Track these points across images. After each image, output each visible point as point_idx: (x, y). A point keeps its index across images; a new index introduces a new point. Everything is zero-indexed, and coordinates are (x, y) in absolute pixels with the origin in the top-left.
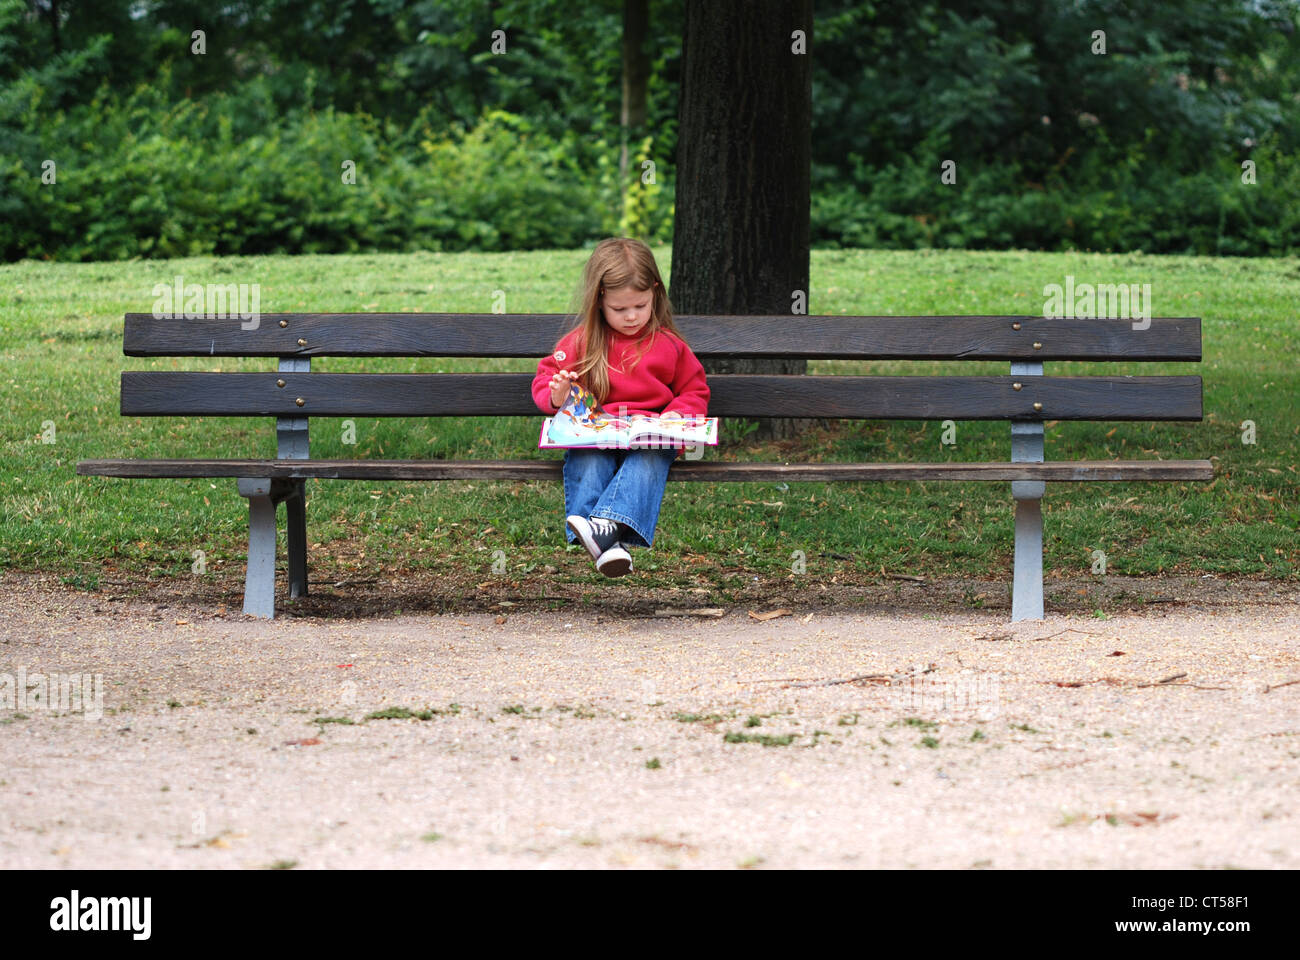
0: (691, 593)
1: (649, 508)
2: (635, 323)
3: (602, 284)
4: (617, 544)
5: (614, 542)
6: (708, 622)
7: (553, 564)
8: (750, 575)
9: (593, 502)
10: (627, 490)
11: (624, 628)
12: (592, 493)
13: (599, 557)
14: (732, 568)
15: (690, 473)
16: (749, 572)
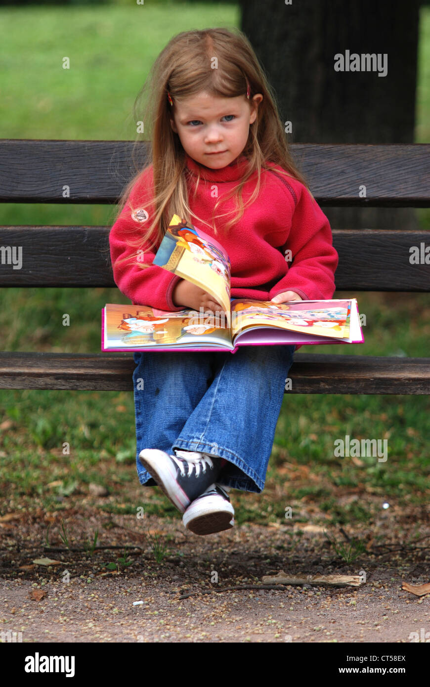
0: (300, 534)
1: (260, 433)
2: (221, 147)
3: (168, 87)
4: (213, 487)
5: (209, 485)
6: (342, 598)
7: (100, 483)
8: (376, 500)
9: (178, 426)
10: (228, 408)
11: (220, 607)
12: (178, 413)
13: (186, 507)
14: (350, 487)
15: (318, 381)
16: (374, 494)
